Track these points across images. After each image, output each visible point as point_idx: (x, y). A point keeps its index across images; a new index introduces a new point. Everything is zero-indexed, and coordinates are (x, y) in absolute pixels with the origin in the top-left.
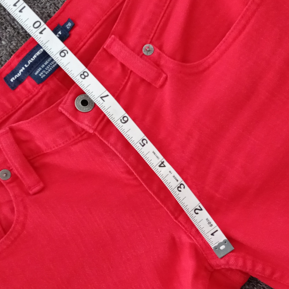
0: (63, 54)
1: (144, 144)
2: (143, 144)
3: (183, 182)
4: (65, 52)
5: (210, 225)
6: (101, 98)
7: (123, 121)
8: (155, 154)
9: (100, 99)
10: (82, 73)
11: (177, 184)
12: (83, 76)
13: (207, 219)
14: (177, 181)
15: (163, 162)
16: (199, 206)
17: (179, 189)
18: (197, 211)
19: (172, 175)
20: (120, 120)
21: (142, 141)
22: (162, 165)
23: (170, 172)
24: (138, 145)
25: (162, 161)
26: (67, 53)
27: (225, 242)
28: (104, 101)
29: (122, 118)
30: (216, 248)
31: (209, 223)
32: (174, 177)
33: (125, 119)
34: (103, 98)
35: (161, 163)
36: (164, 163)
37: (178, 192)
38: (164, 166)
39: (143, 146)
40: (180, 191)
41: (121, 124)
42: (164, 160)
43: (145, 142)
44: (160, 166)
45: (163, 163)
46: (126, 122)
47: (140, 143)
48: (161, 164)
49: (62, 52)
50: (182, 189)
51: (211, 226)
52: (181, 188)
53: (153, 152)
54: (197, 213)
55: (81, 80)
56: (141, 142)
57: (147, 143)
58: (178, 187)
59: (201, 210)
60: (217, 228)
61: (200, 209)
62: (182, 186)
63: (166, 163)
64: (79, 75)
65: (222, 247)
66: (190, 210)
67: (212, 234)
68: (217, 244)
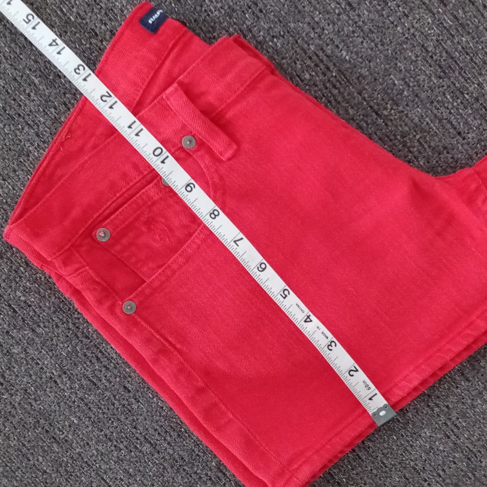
0: (189, 188)
1: (286, 296)
2: (284, 296)
3: (334, 339)
4: (192, 186)
5: (367, 388)
6: (235, 241)
7: (260, 269)
8: (299, 306)
9: (233, 243)
10: (212, 212)
11: (327, 342)
12: (213, 215)
13: (364, 382)
14: (327, 338)
15: (310, 316)
16: (355, 367)
17: (330, 347)
18: (352, 373)
19: (321, 331)
20: (256, 268)
21: (284, 291)
22: (308, 320)
23: (318, 327)
24: (279, 297)
25: (308, 315)
26: (194, 187)
27: (385, 407)
28: (238, 245)
29: (259, 266)
30: (374, 414)
31: (367, 386)
32: (323, 333)
33: (263, 266)
34: (237, 242)
35: (306, 317)
37: (328, 351)
38: (311, 321)
39: (284, 298)
40: (331, 350)
41: (258, 273)
42: (311, 314)
43: (286, 292)
44: (305, 321)
45: (308, 317)
46: (264, 269)
47: (281, 295)
48: (307, 319)
49: (188, 185)
50: (333, 348)
51: (369, 389)
52: (332, 346)
53: (297, 305)
54: (352, 376)
55: (210, 220)
56: (282, 293)
57: (289, 293)
58: (329, 346)
59: (357, 371)
60: (377, 391)
61: (355, 369)
62: (333, 344)
63: (313, 317)
64: (209, 215)
65: (382, 413)
66: (343, 372)
67: (370, 399)
68: (375, 410)
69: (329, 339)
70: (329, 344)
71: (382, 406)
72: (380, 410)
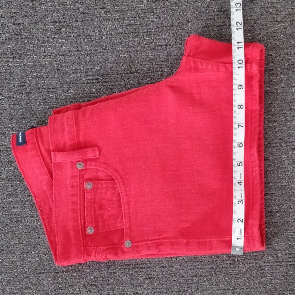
0: (240, 87)
1: (239, 166)
2: (239, 165)
3: (244, 200)
4: (242, 87)
6: (239, 125)
7: (239, 145)
9: (237, 125)
11: (240, 199)
12: (240, 107)
14: (242, 197)
17: (239, 202)
18: (239, 221)
20: (238, 144)
22: (240, 183)
23: (241, 190)
24: (236, 163)
25: (242, 181)
26: (243, 88)
27: (241, 248)
28: (238, 128)
29: (239, 144)
32: (241, 194)
34: (239, 126)
35: (240, 181)
38: (241, 185)
39: (238, 166)
40: (239, 204)
41: (237, 146)
44: (238, 183)
46: (240, 147)
48: (240, 182)
49: (241, 86)
50: (240, 204)
53: (240, 173)
55: (237, 108)
56: (239, 163)
57: (242, 166)
62: (242, 202)
64: (238, 105)
68: (236, 246)
70: (240, 200)
71: (240, 246)
72: (238, 247)
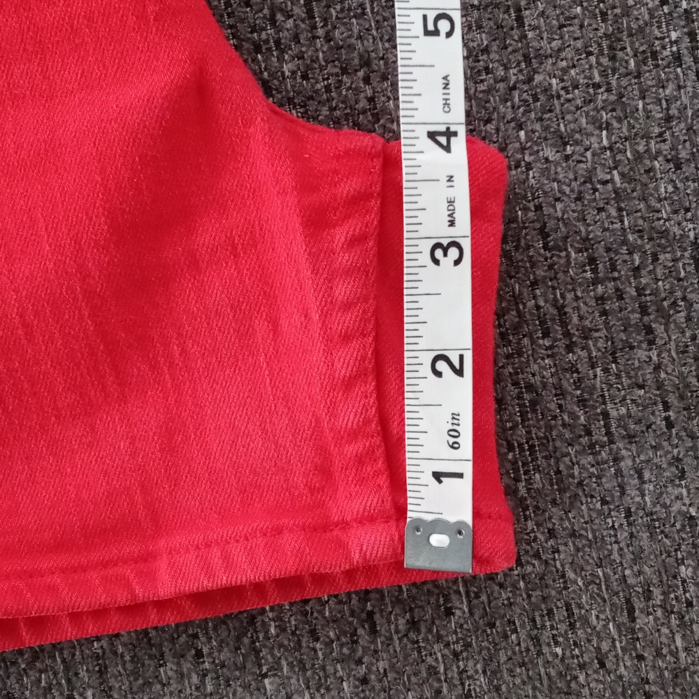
1: (436, 33)
2: (431, 27)
3: (466, 244)
5: (452, 440)
8: (446, 86)
11: (445, 233)
13: (455, 416)
14: (452, 223)
15: (455, 134)
16: (461, 357)
17: (439, 253)
18: (441, 366)
19: (451, 193)
21: (439, 17)
22: (443, 140)
23: (450, 179)
24: (417, 17)
25: (453, 129)
27: (458, 529)
30: (418, 525)
31: (454, 433)
32: (451, 202)
35: (443, 128)
36: (453, 139)
37: (425, 258)
38: (447, 149)
39: (428, 33)
40: (436, 262)
42: (462, 130)
43: (444, 26)
44: (432, 136)
45: (450, 134)
47: (425, 17)
48: (441, 134)
50: (447, 262)
51: (452, 447)
52: (445, 255)
53: (445, 78)
54: (438, 374)
56: (432, 16)
57: (449, 34)
58: (439, 245)
59: (459, 372)
60: (468, 470)
61: (457, 364)
62: (454, 253)
63: (460, 145)
65: (439, 540)
66: (423, 344)
67: (438, 476)
68: (429, 518)
69: (452, 232)
70: (445, 242)
71: (452, 518)
72: (438, 526)
